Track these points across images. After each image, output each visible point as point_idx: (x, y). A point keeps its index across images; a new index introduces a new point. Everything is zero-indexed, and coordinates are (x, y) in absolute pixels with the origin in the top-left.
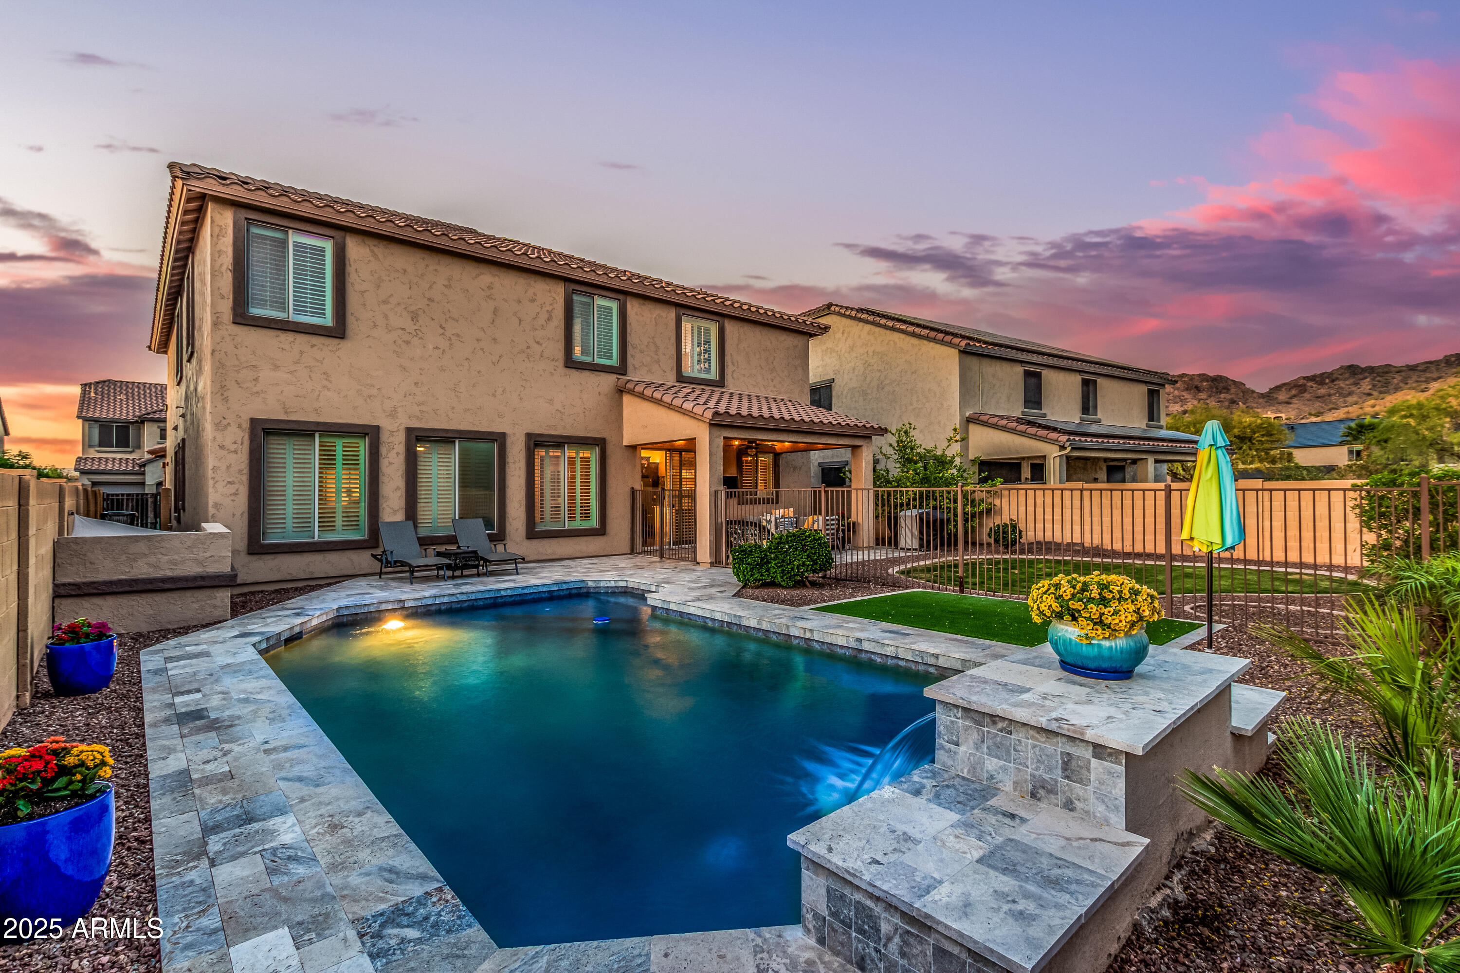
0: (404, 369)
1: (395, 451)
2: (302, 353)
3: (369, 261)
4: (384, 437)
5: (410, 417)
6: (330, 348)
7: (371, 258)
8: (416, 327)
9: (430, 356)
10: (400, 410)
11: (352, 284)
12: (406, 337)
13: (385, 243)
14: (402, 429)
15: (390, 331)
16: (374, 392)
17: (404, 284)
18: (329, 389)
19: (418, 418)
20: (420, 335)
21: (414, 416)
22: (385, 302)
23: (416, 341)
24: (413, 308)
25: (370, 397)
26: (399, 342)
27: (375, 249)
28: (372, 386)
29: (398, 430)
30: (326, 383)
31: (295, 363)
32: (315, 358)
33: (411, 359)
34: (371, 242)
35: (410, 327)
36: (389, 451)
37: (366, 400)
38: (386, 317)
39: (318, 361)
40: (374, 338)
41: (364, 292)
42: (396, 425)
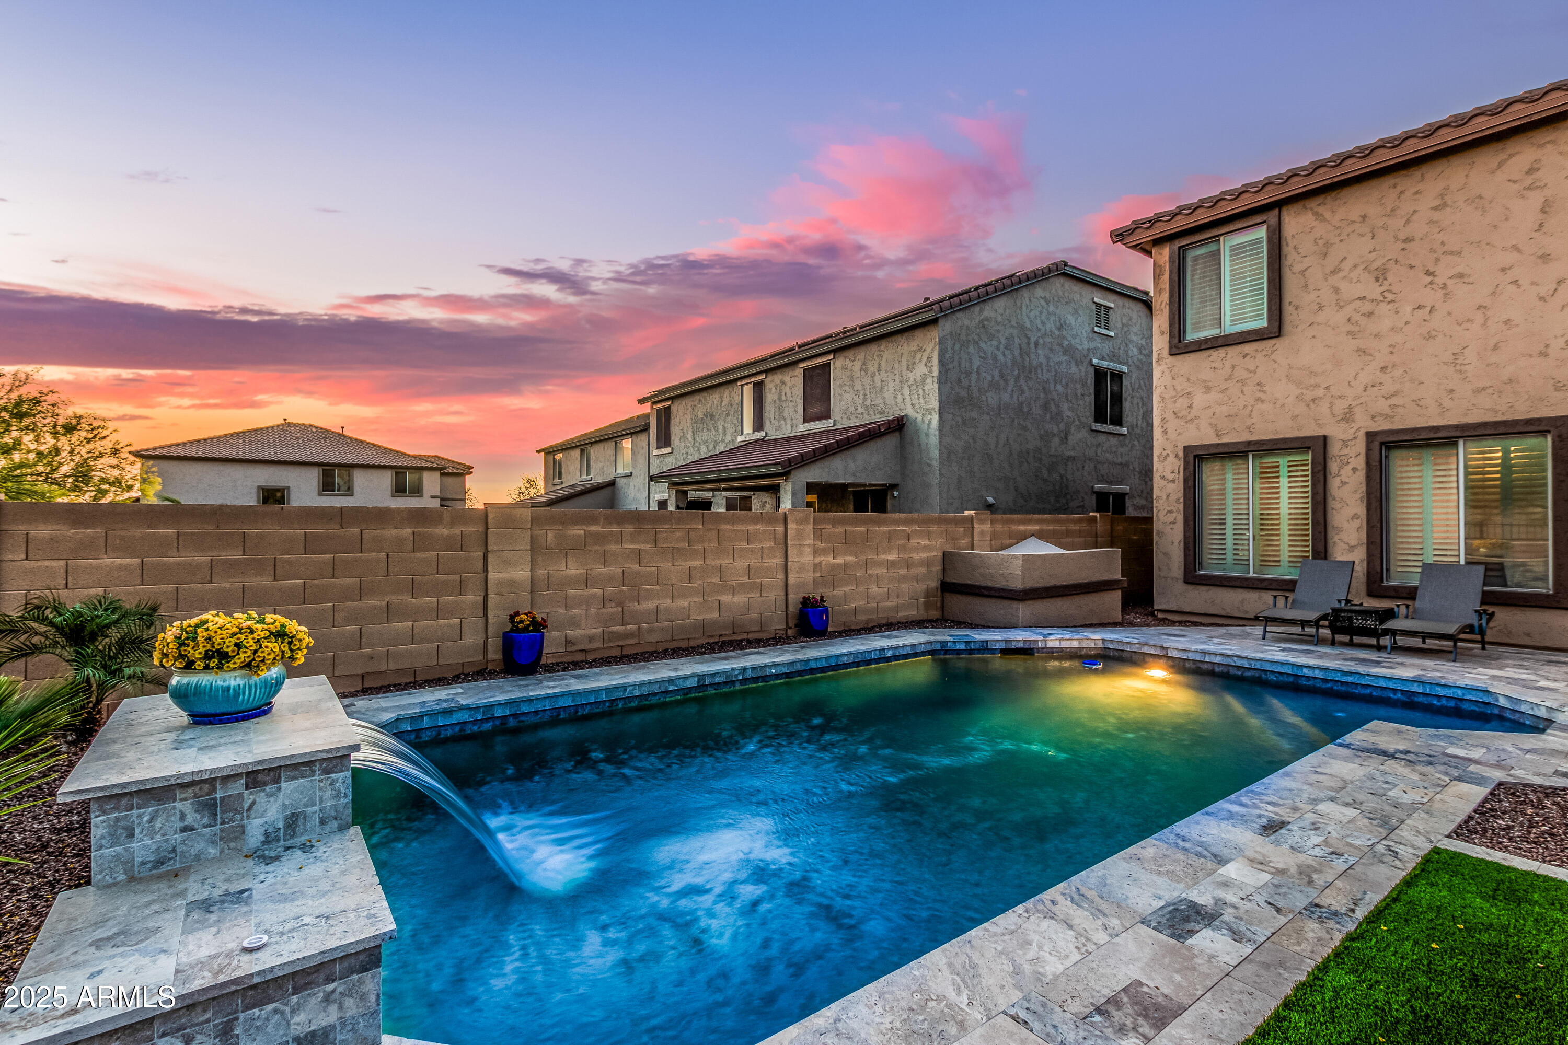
0: (1362, 351)
1: (1350, 467)
2: (1233, 367)
3: (1312, 228)
4: (1335, 449)
5: (1373, 417)
6: (1264, 353)
7: (1315, 223)
8: (1382, 289)
9: (1407, 323)
10: (1357, 410)
11: (1291, 266)
12: (1367, 307)
13: (1334, 194)
14: (1361, 435)
15: (1341, 307)
16: (1320, 392)
17: (1362, 235)
18: (1262, 401)
19: (1386, 416)
20: (1390, 297)
21: (1381, 415)
22: (1334, 272)
23: (1384, 308)
24: (1378, 263)
25: (1313, 400)
26: (1356, 317)
27: (1320, 210)
28: (1317, 386)
29: (1355, 438)
30: (1261, 395)
31: (1226, 380)
32: (1247, 370)
33: (1375, 336)
34: (1313, 203)
35: (1374, 291)
36: (1340, 468)
37: (1308, 406)
38: (1336, 290)
39: (1251, 371)
40: (1319, 324)
41: (1306, 269)
42: (1353, 431)
